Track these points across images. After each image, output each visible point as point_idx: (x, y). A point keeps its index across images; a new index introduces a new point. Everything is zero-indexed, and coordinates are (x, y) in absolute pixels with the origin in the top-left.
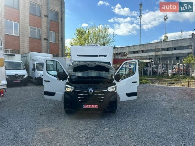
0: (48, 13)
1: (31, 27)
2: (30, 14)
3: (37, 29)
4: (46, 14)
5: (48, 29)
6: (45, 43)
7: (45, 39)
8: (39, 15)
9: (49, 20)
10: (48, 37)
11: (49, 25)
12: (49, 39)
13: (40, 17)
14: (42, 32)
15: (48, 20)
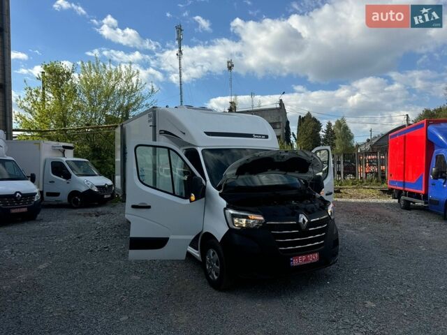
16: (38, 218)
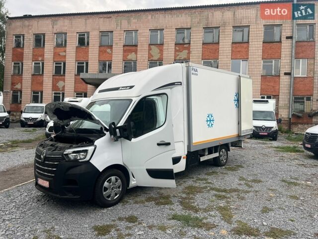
0: (293, 32)
1: (265, 60)
2: (263, 43)
3: (273, 61)
4: (289, 34)
5: (292, 57)
6: (286, 80)
7: (286, 74)
8: (279, 40)
9: (294, 42)
10: (291, 71)
11: (293, 51)
12: (292, 73)
13: (280, 42)
14: (281, 64)
15: (292, 43)
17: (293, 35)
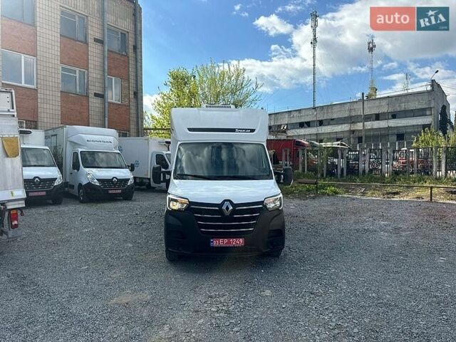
0: (104, 34)
1: (64, 66)
5: (104, 71)
6: (97, 105)
8: (82, 38)
9: (106, 49)
10: (104, 91)
11: (106, 63)
12: (106, 96)
13: (86, 43)
14: (90, 79)
15: (104, 51)
16: (133, 198)
17: (104, 38)
